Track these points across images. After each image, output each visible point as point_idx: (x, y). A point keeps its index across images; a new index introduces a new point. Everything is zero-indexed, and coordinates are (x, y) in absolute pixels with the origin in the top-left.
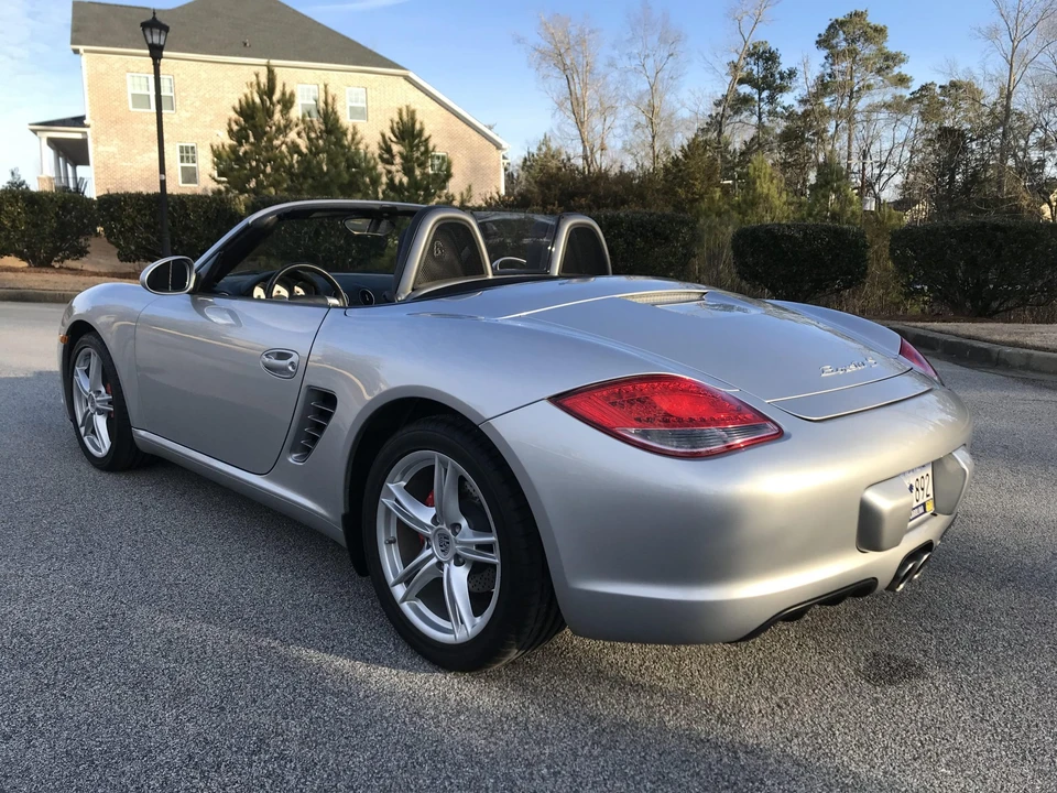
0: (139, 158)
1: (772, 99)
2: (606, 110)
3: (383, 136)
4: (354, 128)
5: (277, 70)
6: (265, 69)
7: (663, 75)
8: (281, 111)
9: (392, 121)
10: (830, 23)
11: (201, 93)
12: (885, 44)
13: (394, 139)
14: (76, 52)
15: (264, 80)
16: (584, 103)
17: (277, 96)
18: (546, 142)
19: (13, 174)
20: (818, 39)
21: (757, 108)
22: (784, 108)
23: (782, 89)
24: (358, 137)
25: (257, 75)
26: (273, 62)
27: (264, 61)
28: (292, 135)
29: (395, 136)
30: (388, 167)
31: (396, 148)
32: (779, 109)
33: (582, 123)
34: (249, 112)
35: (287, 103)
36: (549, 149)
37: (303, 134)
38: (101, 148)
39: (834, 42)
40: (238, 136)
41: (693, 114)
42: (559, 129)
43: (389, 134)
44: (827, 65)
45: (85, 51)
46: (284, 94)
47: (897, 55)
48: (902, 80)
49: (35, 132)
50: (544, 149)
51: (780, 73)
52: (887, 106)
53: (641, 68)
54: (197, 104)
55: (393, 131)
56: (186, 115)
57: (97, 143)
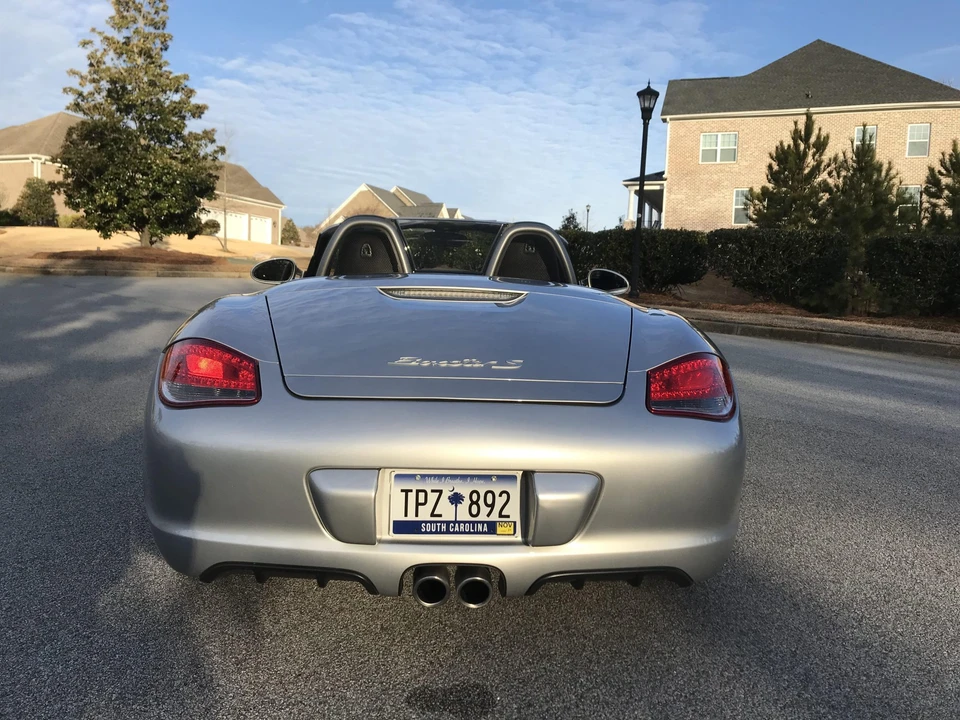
0: (701, 202)
3: (931, 170)
5: (814, 117)
6: (804, 117)
8: (815, 154)
9: (943, 154)
11: (761, 144)
13: (944, 172)
14: (664, 121)
15: (801, 127)
17: (813, 139)
24: (893, 172)
25: (796, 123)
26: (813, 110)
27: (804, 110)
29: (946, 169)
30: (934, 200)
31: (945, 181)
34: (782, 157)
35: (821, 145)
37: (834, 173)
38: (673, 196)
43: (938, 167)
45: (671, 119)
46: (819, 137)
49: (627, 186)
54: (756, 153)
55: (943, 164)
56: (745, 164)
57: (670, 192)
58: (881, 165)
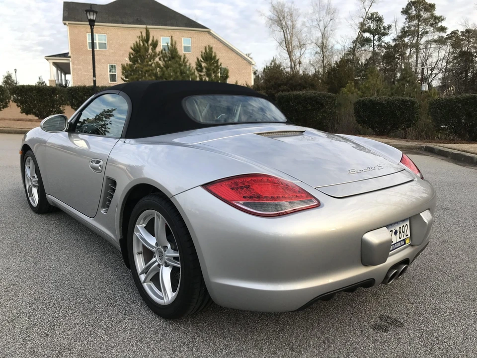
1: (379, 39)
2: (301, 46)
3: (198, 59)
4: (184, 55)
5: (150, 31)
6: (145, 29)
7: (328, 29)
8: (152, 49)
9: (202, 52)
10: (408, 2)
11: (118, 41)
12: (434, 12)
13: (203, 60)
14: (65, 24)
15: (144, 35)
16: (291, 42)
17: (150, 42)
18: (274, 61)
19: (40, 78)
20: (402, 10)
21: (372, 44)
22: (385, 43)
23: (384, 34)
24: (186, 60)
25: (141, 33)
26: (148, 26)
27: (144, 26)
28: (157, 59)
30: (200, 73)
31: (203, 65)
32: (383, 44)
33: (291, 52)
34: (138, 49)
35: (155, 45)
36: (275, 64)
37: (162, 59)
38: (75, 66)
39: (410, 12)
40: (133, 60)
41: (343, 47)
42: (280, 54)
43: (200, 58)
44: (407, 22)
45: (69, 24)
46: (153, 41)
47: (441, 17)
48: (443, 29)
49: (48, 60)
50: (273, 64)
51: (384, 27)
52: (435, 41)
53: (318, 26)
54: (117, 46)
55: (202, 57)
56: (112, 51)
57: (73, 64)
58: (181, 56)
